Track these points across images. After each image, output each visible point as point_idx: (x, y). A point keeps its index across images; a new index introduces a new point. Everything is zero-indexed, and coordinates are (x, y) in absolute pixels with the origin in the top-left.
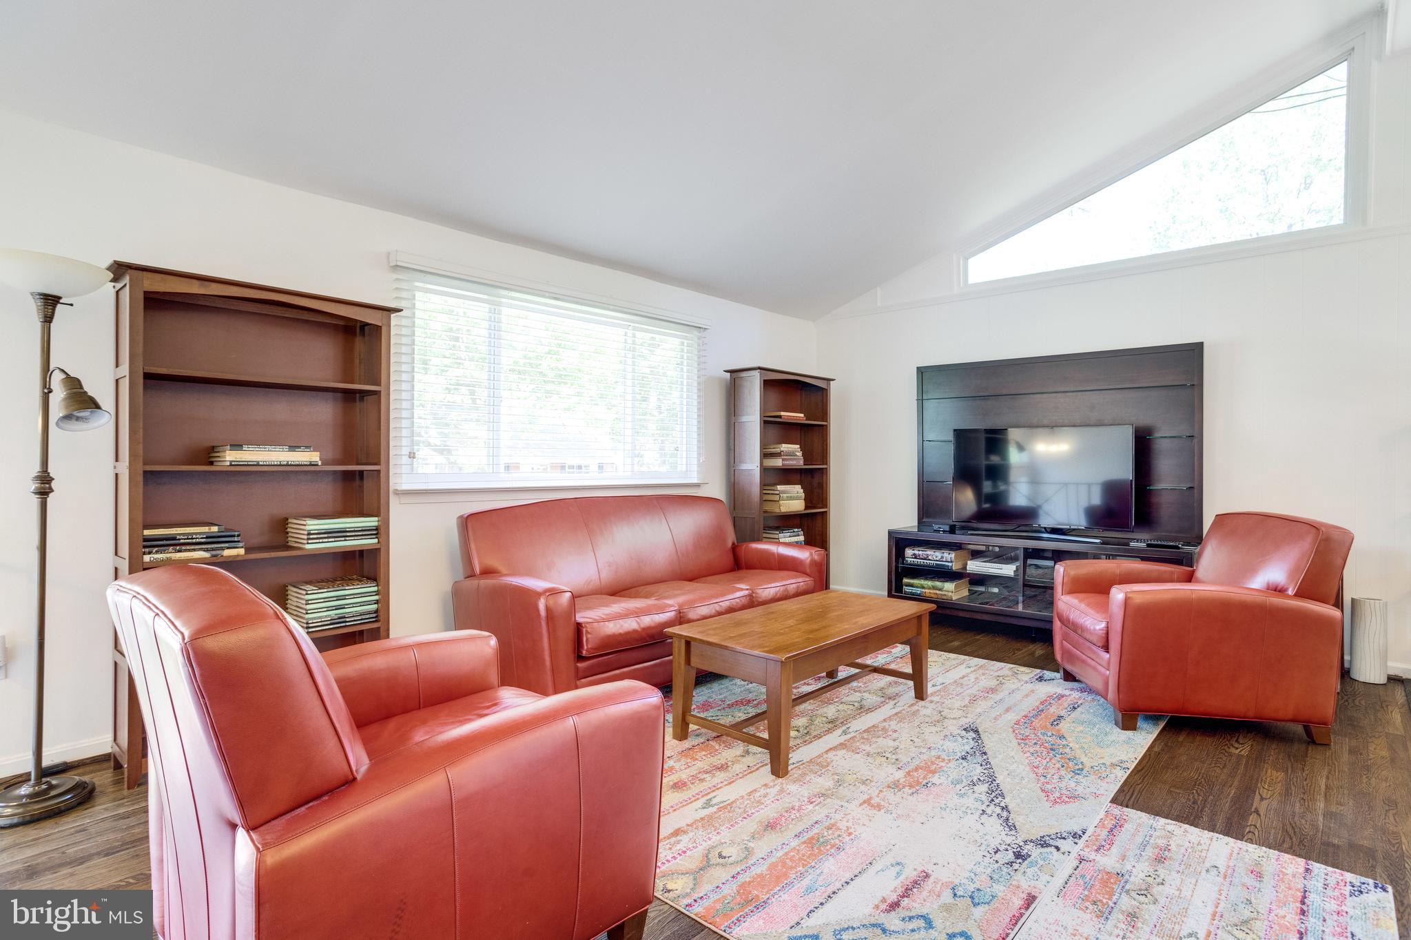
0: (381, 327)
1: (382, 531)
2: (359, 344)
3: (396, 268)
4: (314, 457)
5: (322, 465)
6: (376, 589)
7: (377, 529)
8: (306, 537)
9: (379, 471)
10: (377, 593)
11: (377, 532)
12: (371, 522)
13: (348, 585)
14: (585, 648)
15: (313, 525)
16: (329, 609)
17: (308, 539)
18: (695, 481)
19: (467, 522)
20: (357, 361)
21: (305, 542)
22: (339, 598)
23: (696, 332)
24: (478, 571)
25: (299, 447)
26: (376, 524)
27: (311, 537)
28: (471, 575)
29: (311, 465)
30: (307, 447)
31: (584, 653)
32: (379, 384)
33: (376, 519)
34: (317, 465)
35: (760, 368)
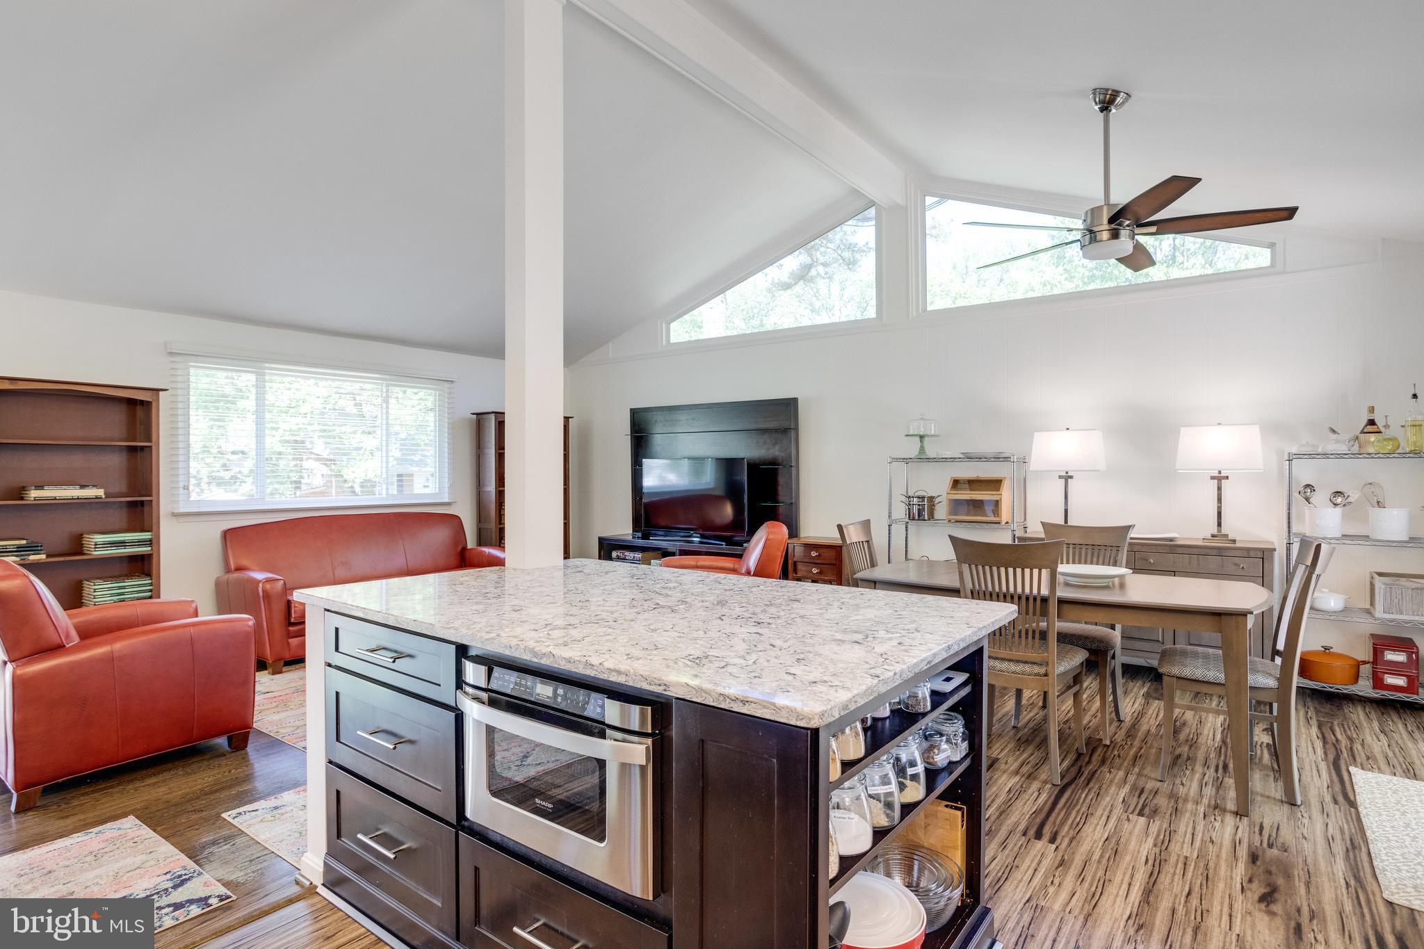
0: (151, 402)
1: (154, 542)
2: (140, 412)
3: (171, 354)
4: (100, 492)
5: (106, 498)
6: (150, 581)
7: (151, 540)
8: (93, 547)
9: (151, 501)
10: (151, 584)
11: (150, 542)
12: (146, 536)
13: (128, 579)
14: (293, 616)
15: (99, 538)
16: (112, 595)
17: (95, 548)
18: (446, 500)
19: (228, 535)
20: (138, 423)
21: (93, 550)
22: (120, 588)
23: (446, 385)
24: (233, 567)
25: (88, 486)
26: (150, 537)
27: (98, 546)
28: (228, 571)
29: (96, 498)
30: (94, 486)
31: (292, 620)
32: (150, 441)
33: (150, 533)
34: (101, 498)
35: (493, 412)
